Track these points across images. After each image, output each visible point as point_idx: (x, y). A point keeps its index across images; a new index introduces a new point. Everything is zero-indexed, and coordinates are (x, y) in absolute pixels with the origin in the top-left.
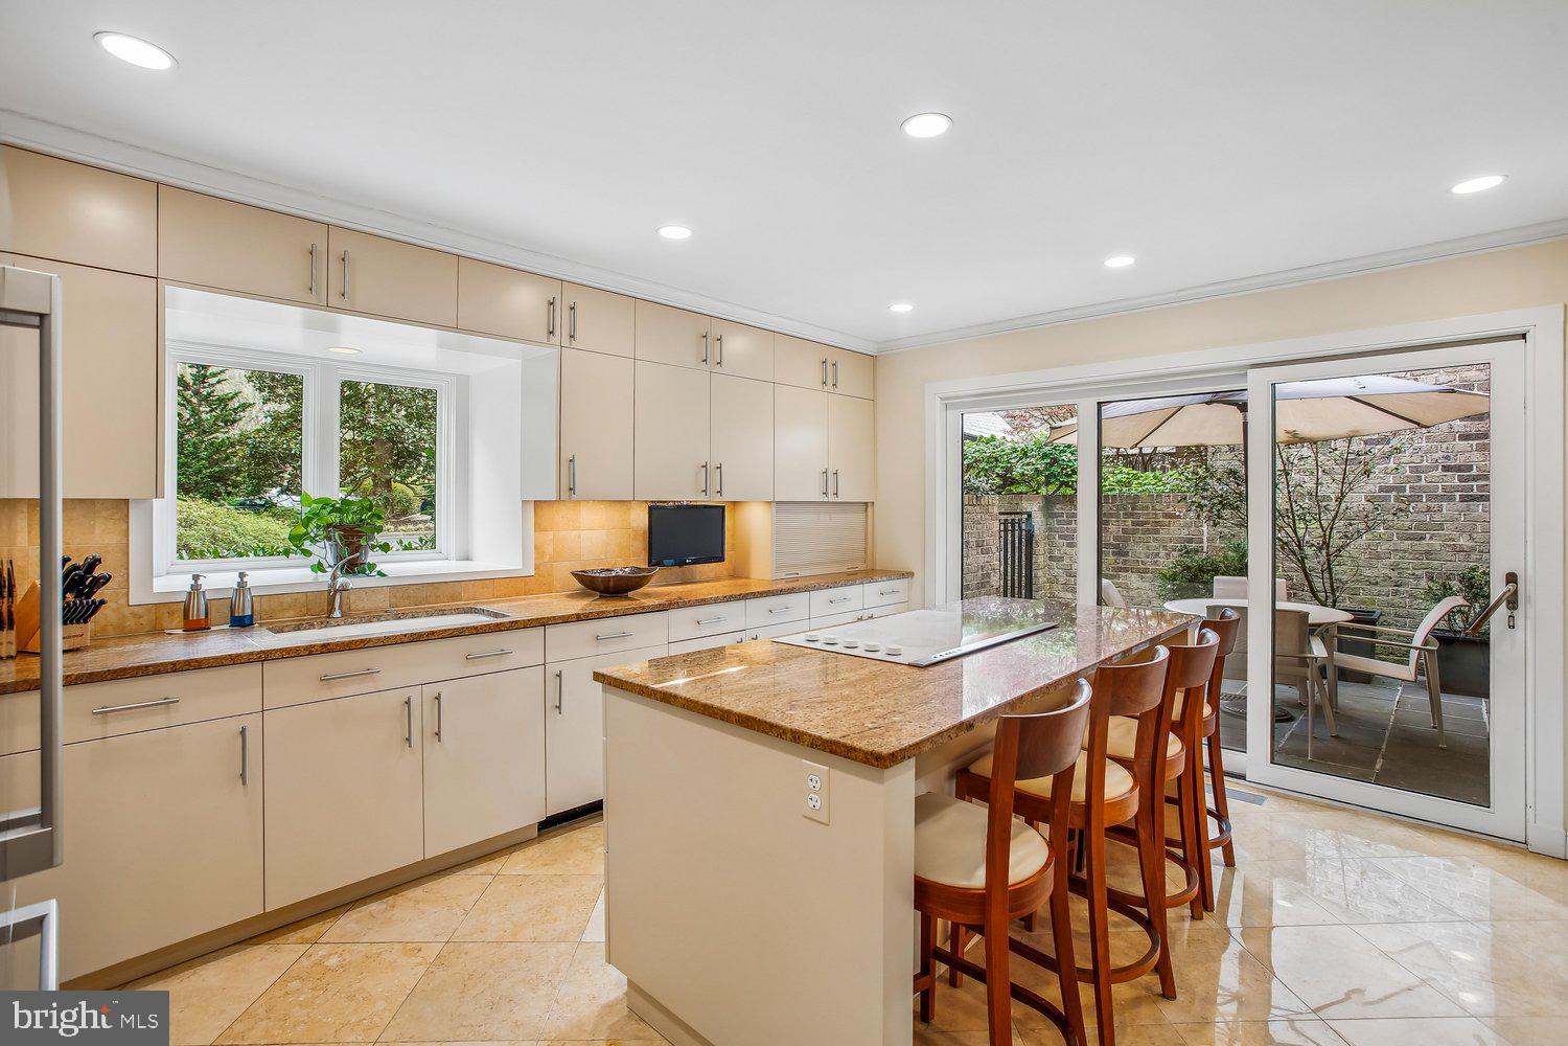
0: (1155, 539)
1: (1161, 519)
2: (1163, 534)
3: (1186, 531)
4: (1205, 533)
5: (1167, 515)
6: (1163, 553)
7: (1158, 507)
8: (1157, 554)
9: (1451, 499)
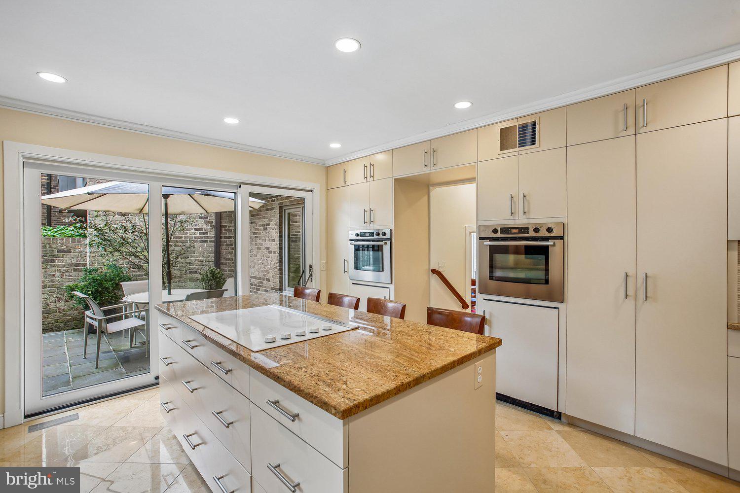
0: (51, 266)
1: (57, 254)
2: (58, 262)
3: (75, 260)
4: (88, 261)
5: (59, 251)
6: (58, 274)
7: (54, 246)
8: (54, 275)
9: (197, 241)
